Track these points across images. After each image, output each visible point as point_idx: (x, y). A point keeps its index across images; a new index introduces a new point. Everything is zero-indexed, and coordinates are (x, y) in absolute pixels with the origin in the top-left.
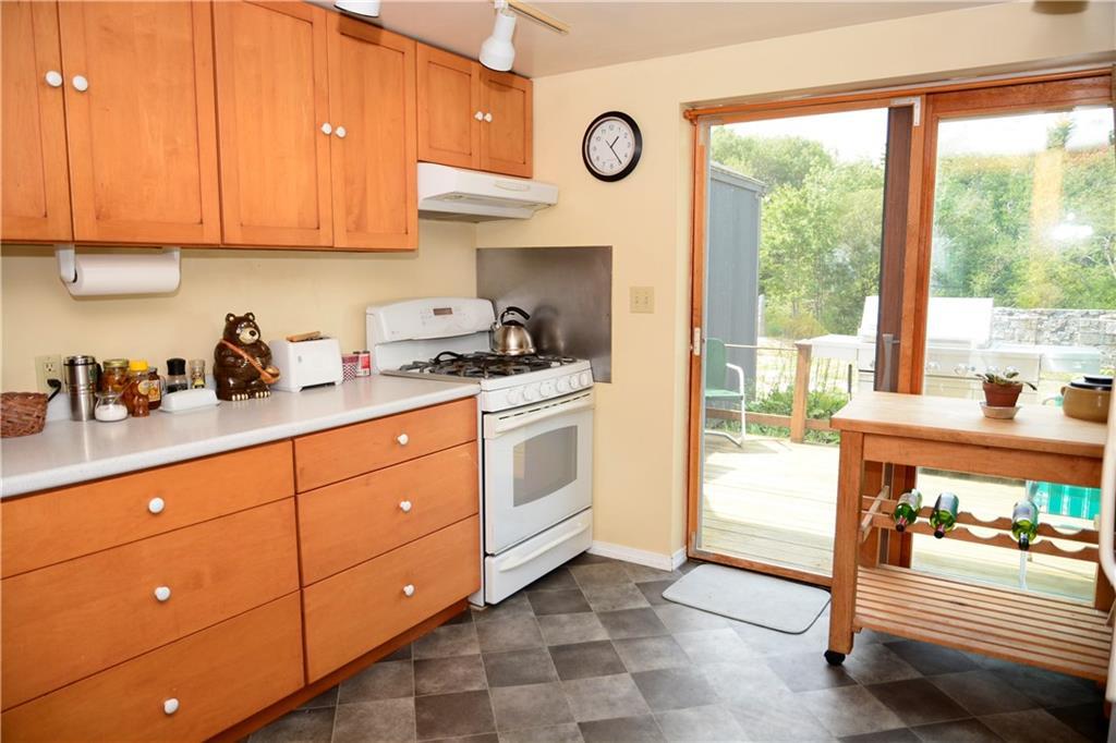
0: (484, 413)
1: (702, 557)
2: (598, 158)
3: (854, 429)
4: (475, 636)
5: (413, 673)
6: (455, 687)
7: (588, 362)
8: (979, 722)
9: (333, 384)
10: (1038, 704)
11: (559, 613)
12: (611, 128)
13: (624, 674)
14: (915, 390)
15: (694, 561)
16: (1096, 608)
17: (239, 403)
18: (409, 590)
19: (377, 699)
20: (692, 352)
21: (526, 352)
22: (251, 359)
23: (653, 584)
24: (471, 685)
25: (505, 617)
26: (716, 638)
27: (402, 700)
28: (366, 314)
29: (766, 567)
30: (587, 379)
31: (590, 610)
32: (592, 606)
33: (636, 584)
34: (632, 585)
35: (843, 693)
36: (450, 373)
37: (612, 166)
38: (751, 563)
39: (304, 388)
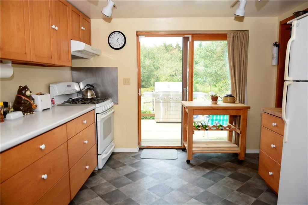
0: (97, 114)
1: (143, 147)
2: (113, 43)
3: (192, 108)
4: (101, 178)
5: (92, 191)
6: (108, 191)
7: (111, 99)
8: (221, 167)
9: (49, 109)
10: (227, 161)
11: (119, 167)
12: (117, 35)
13: (148, 177)
14: (192, 100)
15: (141, 149)
16: (229, 141)
17: (27, 116)
18: (87, 167)
19: (88, 200)
20: (138, 95)
21: (94, 97)
22: (30, 101)
23: (136, 156)
24: (112, 189)
25: (106, 171)
26: (161, 164)
27: (96, 198)
28: (49, 87)
29: (160, 147)
30: (112, 104)
31: (126, 165)
32: (126, 164)
33: (132, 157)
34: (131, 157)
35: (195, 168)
36: (82, 103)
37: (117, 46)
38: (156, 146)
39: (44, 110)
